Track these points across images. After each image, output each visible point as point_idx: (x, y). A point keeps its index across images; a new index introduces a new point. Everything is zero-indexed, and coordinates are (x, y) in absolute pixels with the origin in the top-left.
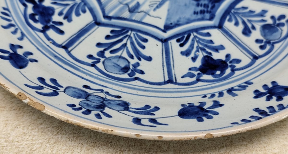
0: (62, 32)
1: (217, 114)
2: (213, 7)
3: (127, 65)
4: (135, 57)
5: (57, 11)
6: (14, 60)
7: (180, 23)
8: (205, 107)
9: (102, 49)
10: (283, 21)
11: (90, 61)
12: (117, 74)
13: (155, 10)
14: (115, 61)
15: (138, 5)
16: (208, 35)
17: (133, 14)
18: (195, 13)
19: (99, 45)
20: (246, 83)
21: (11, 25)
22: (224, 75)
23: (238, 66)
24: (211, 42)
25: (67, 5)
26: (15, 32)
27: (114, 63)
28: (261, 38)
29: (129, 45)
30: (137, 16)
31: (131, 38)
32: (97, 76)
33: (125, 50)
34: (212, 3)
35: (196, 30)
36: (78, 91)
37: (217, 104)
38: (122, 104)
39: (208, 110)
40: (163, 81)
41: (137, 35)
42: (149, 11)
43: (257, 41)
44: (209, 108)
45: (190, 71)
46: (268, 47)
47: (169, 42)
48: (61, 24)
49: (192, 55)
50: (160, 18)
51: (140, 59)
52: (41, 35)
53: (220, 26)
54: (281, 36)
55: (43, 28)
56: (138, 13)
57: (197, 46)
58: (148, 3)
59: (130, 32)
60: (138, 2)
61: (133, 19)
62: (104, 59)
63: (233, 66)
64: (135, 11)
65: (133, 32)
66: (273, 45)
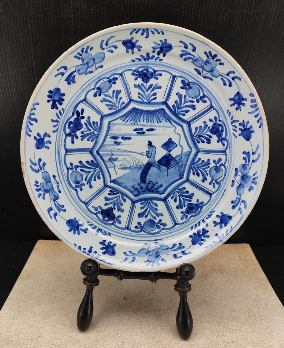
0: (73, 142)
1: (79, 234)
2: (144, 191)
3: (80, 181)
4: (87, 181)
5: (82, 130)
6: (39, 143)
7: (122, 184)
8: (80, 227)
9: (79, 165)
10: (162, 227)
11: (69, 166)
12: (72, 181)
13: (119, 168)
14: (78, 175)
15: (116, 159)
16: (125, 201)
17: (110, 161)
18: (133, 187)
19: (80, 162)
20: (109, 233)
21: (57, 121)
22: (107, 222)
23: (117, 224)
24: (122, 205)
25: (90, 130)
26: (54, 126)
27: (77, 176)
28: (142, 223)
29: (91, 174)
30: (109, 164)
31: (96, 172)
32: (64, 175)
33: (87, 174)
34: (146, 189)
35: (123, 194)
36: (48, 177)
37: (85, 231)
38: (56, 197)
39: (79, 229)
40: (84, 201)
41: (99, 172)
42: (117, 166)
43: (139, 223)
44: (81, 229)
45: (98, 207)
46: (139, 230)
47: (107, 188)
48: (77, 138)
49: (108, 202)
50: (117, 175)
51: (87, 184)
52: (64, 136)
53: (134, 202)
54: (150, 231)
55: (68, 133)
56: (111, 163)
57: (114, 201)
58: (121, 163)
59: (98, 168)
60: (118, 158)
61: (107, 164)
62: (75, 170)
63: (115, 222)
64: (112, 161)
65: (99, 170)
66: (142, 231)
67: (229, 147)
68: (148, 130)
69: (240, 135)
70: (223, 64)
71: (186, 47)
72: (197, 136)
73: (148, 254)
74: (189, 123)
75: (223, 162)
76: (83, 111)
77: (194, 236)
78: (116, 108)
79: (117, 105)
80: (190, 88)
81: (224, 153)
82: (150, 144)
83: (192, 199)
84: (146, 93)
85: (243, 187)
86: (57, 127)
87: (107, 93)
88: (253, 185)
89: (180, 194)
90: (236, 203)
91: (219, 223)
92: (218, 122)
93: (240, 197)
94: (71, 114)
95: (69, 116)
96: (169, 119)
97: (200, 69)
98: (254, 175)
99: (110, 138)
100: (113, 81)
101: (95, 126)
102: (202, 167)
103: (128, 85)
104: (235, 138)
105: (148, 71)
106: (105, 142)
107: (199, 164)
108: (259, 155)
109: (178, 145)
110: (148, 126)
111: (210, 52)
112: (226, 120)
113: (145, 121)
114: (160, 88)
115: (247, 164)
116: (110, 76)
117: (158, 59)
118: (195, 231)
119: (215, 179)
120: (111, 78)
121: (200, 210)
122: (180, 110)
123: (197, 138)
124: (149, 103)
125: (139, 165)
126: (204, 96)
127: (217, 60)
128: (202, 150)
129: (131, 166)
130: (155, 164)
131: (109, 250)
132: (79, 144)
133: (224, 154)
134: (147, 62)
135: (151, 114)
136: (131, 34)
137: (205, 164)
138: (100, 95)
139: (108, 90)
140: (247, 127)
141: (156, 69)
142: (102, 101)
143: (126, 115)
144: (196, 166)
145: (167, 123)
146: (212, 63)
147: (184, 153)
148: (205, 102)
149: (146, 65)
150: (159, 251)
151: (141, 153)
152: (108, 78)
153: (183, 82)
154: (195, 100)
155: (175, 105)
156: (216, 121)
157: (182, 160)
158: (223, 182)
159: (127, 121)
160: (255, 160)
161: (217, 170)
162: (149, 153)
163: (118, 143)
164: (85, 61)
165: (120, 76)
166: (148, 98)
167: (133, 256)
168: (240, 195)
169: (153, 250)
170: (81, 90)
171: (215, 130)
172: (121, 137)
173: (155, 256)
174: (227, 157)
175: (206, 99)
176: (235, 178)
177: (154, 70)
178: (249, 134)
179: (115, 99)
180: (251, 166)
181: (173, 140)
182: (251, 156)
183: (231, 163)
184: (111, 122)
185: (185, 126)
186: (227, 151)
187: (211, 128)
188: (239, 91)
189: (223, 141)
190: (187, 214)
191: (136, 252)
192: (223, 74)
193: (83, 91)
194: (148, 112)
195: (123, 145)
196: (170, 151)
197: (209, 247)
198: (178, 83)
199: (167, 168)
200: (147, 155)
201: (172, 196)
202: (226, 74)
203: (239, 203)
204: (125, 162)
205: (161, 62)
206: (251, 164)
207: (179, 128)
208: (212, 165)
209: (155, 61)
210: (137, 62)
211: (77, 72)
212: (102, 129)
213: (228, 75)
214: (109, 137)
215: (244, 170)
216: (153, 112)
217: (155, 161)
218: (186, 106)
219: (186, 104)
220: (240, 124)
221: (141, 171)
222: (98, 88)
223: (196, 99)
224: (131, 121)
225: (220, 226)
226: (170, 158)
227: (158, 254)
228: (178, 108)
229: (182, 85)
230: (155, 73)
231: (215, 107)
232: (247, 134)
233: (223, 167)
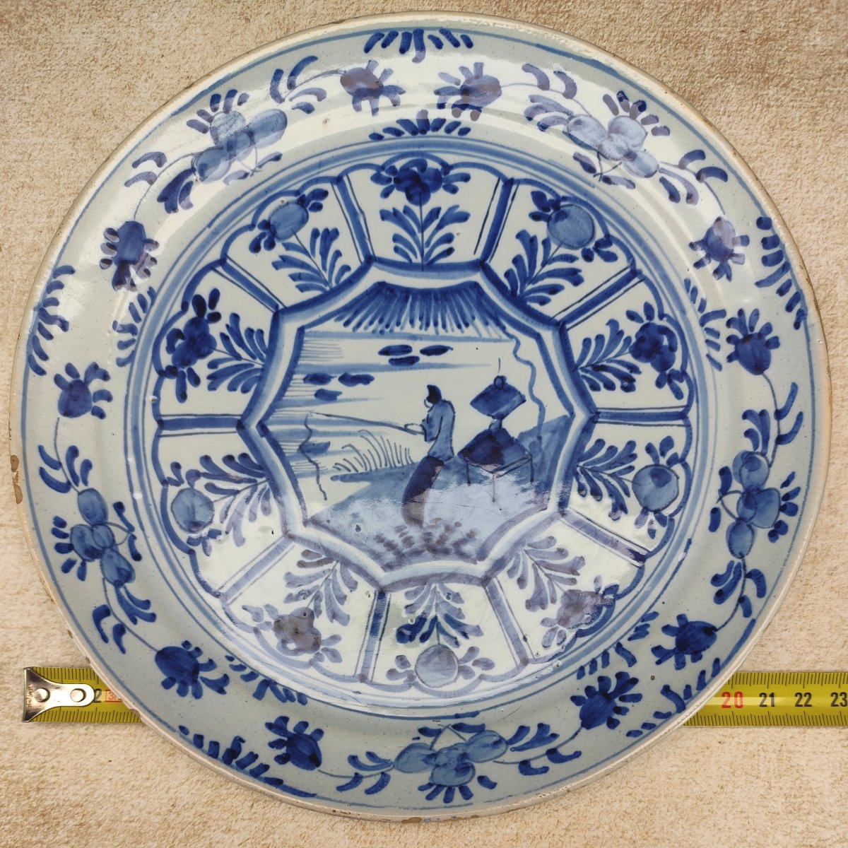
0: (182, 396)
1: (198, 695)
2: (417, 553)
3: (204, 522)
4: (227, 522)
5: (215, 355)
6: (69, 395)
7: (341, 531)
8: (202, 674)
9: (202, 470)
10: (478, 671)
11: (168, 473)
12: (178, 522)
13: (333, 479)
14: (197, 502)
16: (353, 586)
17: (301, 454)
18: (379, 538)
19: (206, 460)
20: (300, 695)
21: (132, 329)
22: (294, 658)
23: (327, 663)
24: (343, 599)
25: (238, 357)
26: (123, 345)
27: (193, 505)
28: (412, 660)
29: (240, 497)
30: (301, 465)
31: (256, 490)
32: (151, 502)
33: (228, 500)
34: (421, 546)
35: (346, 563)
36: (97, 507)
37: (220, 686)
38: (124, 573)
39: (199, 680)
40: (216, 587)
41: (268, 493)
42: (326, 472)
43: (400, 659)
44: (204, 680)
45: (264, 609)
46: (400, 682)
47: (293, 543)
48: (196, 381)
49: (295, 591)
50: (326, 499)
51: (228, 530)
52: (154, 376)
53: (383, 591)
54: (441, 686)
55: (168, 367)
56: (307, 461)
57: (317, 586)
58: (339, 459)
59: (264, 479)
60: (328, 444)
61: (292, 464)
62: (188, 486)
63: (319, 658)
64: (307, 454)
65: (267, 483)
66: (410, 686)
67: (697, 401)
68: (426, 352)
69: (730, 359)
70: (666, 131)
71: (544, 84)
72: (589, 368)
73: (432, 761)
74: (561, 328)
75: (678, 448)
76: (215, 295)
77: (587, 698)
78: (323, 286)
79: (326, 276)
80: (562, 215)
81: (680, 422)
82: (434, 394)
83: (579, 575)
84: (419, 235)
85: (749, 526)
86: (132, 348)
87: (293, 240)
88: (783, 517)
89: (536, 559)
90: (729, 581)
91: (674, 650)
92: (656, 321)
93: (740, 561)
94: (177, 308)
95: (169, 312)
96: (494, 316)
97: (592, 157)
98: (786, 484)
99: (302, 381)
100: (313, 202)
101: (255, 344)
102: (610, 468)
103: (362, 212)
104: (716, 371)
105: (423, 166)
106: (287, 394)
107: (600, 460)
108: (800, 417)
109: (528, 397)
110: (428, 338)
112: (683, 312)
113: (418, 323)
114: (463, 217)
115: (759, 450)
116: (304, 187)
117: (457, 130)
118: (591, 680)
119: (654, 507)
120: (307, 192)
121: (607, 612)
122: (529, 287)
123: (588, 375)
124: (429, 266)
125: (398, 465)
126: (608, 240)
127: (645, 121)
128: (608, 413)
129: (373, 468)
130: (452, 459)
131: (300, 751)
132: (202, 400)
133: (679, 425)
134: (419, 138)
135: (436, 299)
136: (367, 50)
137: (619, 457)
138: (270, 246)
139: (299, 229)
140: (752, 329)
141: (450, 159)
142: (276, 265)
143: (354, 307)
144: (590, 467)
145: (489, 327)
146: (630, 132)
147: (548, 423)
148: (610, 258)
149: (416, 149)
150: (469, 750)
151: (406, 426)
152: (297, 193)
153: (538, 198)
154: (578, 253)
155: (515, 270)
156: (650, 317)
157: (543, 446)
158: (682, 515)
159: (359, 325)
160: (786, 435)
161: (660, 478)
162: (431, 426)
163: (331, 397)
164: (223, 138)
165: (336, 187)
166: (426, 250)
167: (383, 770)
168: (741, 554)
169: (450, 749)
170: (208, 231)
171: (646, 346)
172: (339, 375)
173: (456, 769)
174: (691, 434)
175: (614, 249)
176: (720, 502)
177: (443, 164)
178: (761, 353)
179: (318, 258)
180: (773, 456)
181: (510, 381)
182: (773, 423)
183: (705, 451)
184: (307, 331)
185: (548, 336)
186: (692, 415)
187: (634, 340)
188: (721, 215)
189: (677, 382)
190: (561, 628)
191: (392, 757)
192: (666, 164)
193: (215, 233)
194: (426, 294)
195: (346, 400)
196: (501, 417)
197: (641, 733)
198: (523, 203)
199: (491, 475)
200: (425, 433)
201: (509, 565)
202: (677, 163)
203: (740, 583)
204: (351, 457)
205: (464, 137)
206: (775, 451)
207: (528, 344)
208: (643, 460)
209: (446, 134)
210: (389, 139)
211: (197, 173)
212: (278, 352)
213: (682, 166)
214: (298, 377)
215: (750, 470)
216: (444, 295)
217: (452, 451)
218: (552, 274)
219: (548, 268)
220: (729, 323)
221: (405, 484)
222: (266, 225)
223: (580, 250)
224: (371, 323)
225: (677, 661)
226: (501, 440)
227: (467, 761)
228: (525, 282)
229: (534, 208)
230: (446, 173)
231: (646, 272)
232: (752, 353)
233: (678, 468)
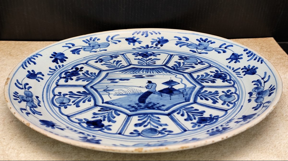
0: (67, 82)
2: (143, 109)
3: (66, 103)
4: (74, 103)
5: (79, 76)
6: (31, 75)
7: (115, 104)
9: (69, 94)
10: (167, 133)
11: (57, 94)
12: (57, 102)
13: (114, 95)
14: (65, 99)
16: (118, 115)
18: (129, 105)
19: (71, 92)
20: (93, 135)
21: (55, 70)
22: (92, 129)
23: (106, 130)
24: (114, 117)
25: (87, 76)
26: (51, 72)
27: (63, 100)
28: (140, 131)
29: (80, 98)
30: (103, 93)
31: (86, 97)
32: (49, 98)
33: (76, 99)
34: (145, 107)
35: (117, 110)
36: (30, 94)
37: (62, 129)
38: (34, 106)
39: (54, 127)
40: (66, 114)
41: (91, 98)
42: (112, 94)
43: (135, 131)
44: (56, 127)
45: (83, 119)
46: (135, 135)
47: (98, 107)
48: (72, 79)
49: (96, 116)
50: (111, 99)
52: (59, 78)
53: (130, 116)
54: (151, 136)
55: (63, 77)
56: (106, 92)
57: (105, 115)
58: (117, 92)
59: (90, 95)
60: (113, 89)
61: (100, 93)
62: (63, 96)
63: (103, 129)
66: (139, 136)
67: (237, 83)
68: (147, 76)
69: (244, 75)
70: (214, 42)
71: (180, 39)
72: (200, 79)
74: (190, 74)
75: (233, 91)
76: (82, 68)
78: (116, 67)
80: (187, 59)
82: (150, 82)
83: (203, 114)
84: (145, 61)
85: (261, 97)
86: (53, 73)
87: (108, 62)
89: (187, 111)
90: (258, 106)
91: (242, 120)
92: (219, 72)
94: (70, 68)
95: (67, 69)
96: (169, 72)
97: (195, 50)
98: (270, 87)
99: (107, 80)
100: (115, 57)
101: (92, 75)
102: (210, 95)
103: (129, 59)
104: (241, 78)
105: (147, 53)
106: (102, 82)
107: (206, 94)
108: (269, 76)
109: (181, 83)
110: (148, 74)
111: (201, 39)
112: (227, 70)
113: (145, 72)
114: (159, 59)
115: (259, 86)
116: (113, 55)
117: (157, 48)
119: (228, 101)
121: (216, 120)
124: (148, 65)
125: (137, 93)
126: (202, 62)
127: (208, 42)
128: (207, 86)
129: (128, 93)
132: (73, 82)
133: (232, 88)
134: (146, 49)
135: (150, 69)
136: (133, 34)
137: (213, 93)
138: (101, 62)
139: (110, 60)
140: (249, 68)
141: (155, 52)
142: (102, 65)
143: (125, 70)
144: (203, 95)
145: (167, 73)
146: (204, 44)
147: (188, 87)
149: (145, 51)
151: (140, 86)
152: (110, 55)
154: (193, 64)
155: (175, 66)
156: (217, 72)
157: (187, 91)
158: (238, 102)
159: (126, 72)
160: (266, 81)
161: (228, 96)
162: (148, 87)
163: (116, 82)
164: (91, 45)
165: (122, 55)
166: (148, 63)
168: (260, 102)
170: (83, 59)
171: (217, 76)
172: (119, 79)
174: (236, 88)
175: (204, 63)
176: (250, 97)
177: (153, 52)
178: (253, 71)
179: (115, 64)
181: (174, 81)
182: (262, 80)
183: (242, 91)
184: (110, 73)
185: (186, 75)
186: (235, 86)
187: (213, 75)
188: (233, 52)
189: (229, 81)
190: (199, 124)
192: (216, 48)
193: (85, 59)
194: (147, 69)
195: (121, 83)
196: (172, 86)
198: (176, 58)
199: (169, 95)
200: (146, 88)
201: (178, 112)
203: (262, 105)
204: (121, 91)
205: (159, 49)
206: (264, 84)
207: (180, 76)
208: (221, 94)
209: (153, 48)
210: (138, 49)
211: (82, 49)
212: (99, 76)
213: (220, 47)
214: (105, 80)
215: (258, 90)
216: (153, 69)
217: (156, 91)
218: (186, 67)
221: (139, 96)
222: (100, 59)
224: (130, 72)
226: (172, 89)
228: (178, 68)
229: (179, 58)
230: (154, 54)
231: (214, 66)
232: (251, 72)
233: (234, 94)
